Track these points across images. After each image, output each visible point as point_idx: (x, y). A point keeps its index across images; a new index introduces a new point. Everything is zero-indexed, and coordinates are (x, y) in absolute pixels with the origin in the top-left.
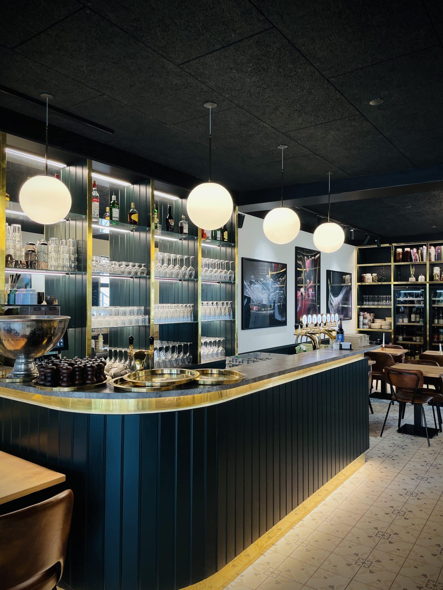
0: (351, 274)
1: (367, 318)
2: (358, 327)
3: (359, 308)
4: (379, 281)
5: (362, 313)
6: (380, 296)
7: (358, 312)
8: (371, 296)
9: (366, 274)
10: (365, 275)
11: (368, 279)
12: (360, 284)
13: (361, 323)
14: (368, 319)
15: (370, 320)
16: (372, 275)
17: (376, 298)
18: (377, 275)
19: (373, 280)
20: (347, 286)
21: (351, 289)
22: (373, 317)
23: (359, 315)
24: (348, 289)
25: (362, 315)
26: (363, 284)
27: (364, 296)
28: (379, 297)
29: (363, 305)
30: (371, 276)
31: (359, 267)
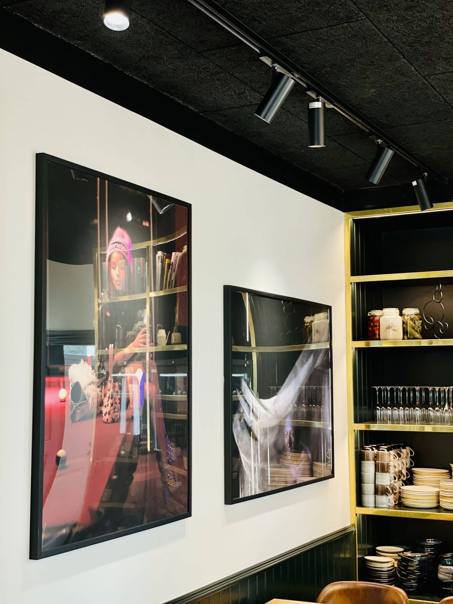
0: (330, 308)
1: (388, 466)
2: (360, 503)
3: (361, 431)
4: (425, 335)
5: (370, 452)
6: (430, 388)
7: (356, 448)
8: (401, 388)
9: (381, 309)
10: (376, 313)
11: (389, 328)
12: (361, 344)
13: (369, 488)
14: (392, 470)
15: (400, 472)
16: (401, 314)
17: (418, 394)
18: (420, 314)
19: (405, 332)
20: (316, 353)
21: (328, 364)
22: (409, 460)
23: (360, 458)
24: (319, 362)
25: (371, 457)
26: (374, 344)
27: (377, 388)
28: (427, 391)
29: (373, 419)
30: (400, 318)
31: (358, 284)
